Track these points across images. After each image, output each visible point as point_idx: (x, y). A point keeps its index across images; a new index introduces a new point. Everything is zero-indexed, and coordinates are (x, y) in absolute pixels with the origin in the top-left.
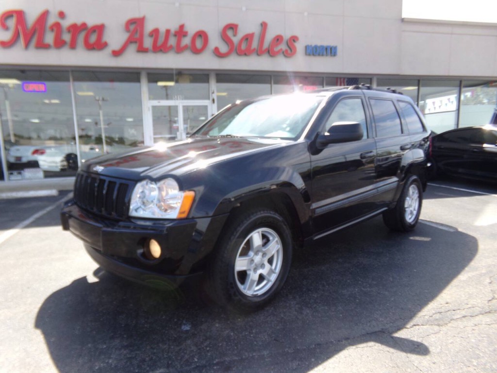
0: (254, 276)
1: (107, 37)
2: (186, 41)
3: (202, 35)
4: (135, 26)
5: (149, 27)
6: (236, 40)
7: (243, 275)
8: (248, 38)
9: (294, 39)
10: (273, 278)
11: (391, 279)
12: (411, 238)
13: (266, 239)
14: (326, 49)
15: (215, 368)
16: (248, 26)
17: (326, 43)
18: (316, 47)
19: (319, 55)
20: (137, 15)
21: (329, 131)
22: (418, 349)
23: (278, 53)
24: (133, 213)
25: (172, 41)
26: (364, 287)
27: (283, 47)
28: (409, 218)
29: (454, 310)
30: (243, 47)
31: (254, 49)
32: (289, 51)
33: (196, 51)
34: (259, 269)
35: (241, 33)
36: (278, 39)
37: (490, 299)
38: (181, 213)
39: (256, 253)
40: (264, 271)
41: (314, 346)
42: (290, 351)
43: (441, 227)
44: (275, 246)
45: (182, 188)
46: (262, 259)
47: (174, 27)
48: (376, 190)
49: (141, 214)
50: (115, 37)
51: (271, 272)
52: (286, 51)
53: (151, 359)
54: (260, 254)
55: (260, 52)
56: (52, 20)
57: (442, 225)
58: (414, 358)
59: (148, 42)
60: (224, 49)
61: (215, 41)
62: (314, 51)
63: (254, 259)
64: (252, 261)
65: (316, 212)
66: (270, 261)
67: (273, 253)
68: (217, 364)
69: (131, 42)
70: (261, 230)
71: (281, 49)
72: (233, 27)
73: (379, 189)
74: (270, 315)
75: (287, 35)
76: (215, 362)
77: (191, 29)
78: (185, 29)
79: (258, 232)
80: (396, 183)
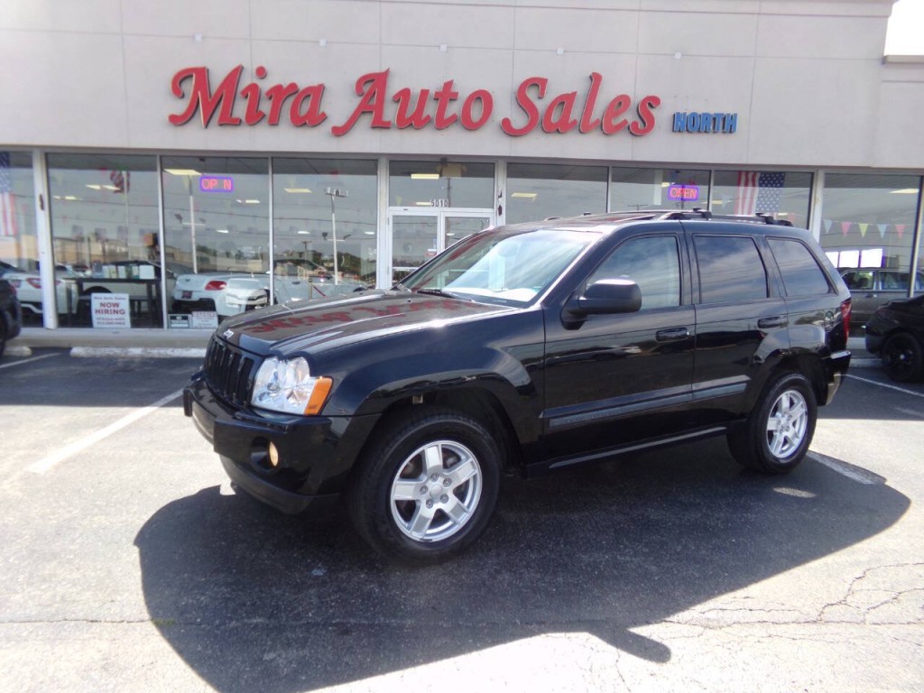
0: (427, 512)
1: (326, 107)
2: (454, 109)
3: (483, 97)
4: (372, 87)
5: (394, 87)
6: (541, 106)
7: (409, 509)
8: (565, 101)
9: (652, 102)
10: (464, 519)
11: (679, 548)
12: (779, 490)
13: (450, 458)
14: (714, 119)
15: (330, 628)
16: (566, 79)
17: (713, 109)
18: (694, 116)
19: (699, 131)
20: (376, 69)
21: (585, 296)
23: (619, 128)
24: (257, 402)
25: (431, 109)
26: (621, 555)
27: (630, 117)
28: (779, 451)
29: (751, 610)
30: (555, 118)
31: (575, 122)
32: (640, 125)
33: (471, 126)
34: (437, 502)
35: (553, 93)
36: (621, 103)
37: (833, 602)
38: (310, 407)
39: (434, 476)
40: (447, 507)
42: (445, 626)
43: (848, 474)
44: (468, 469)
45: (314, 372)
46: (442, 489)
47: (435, 86)
48: (691, 395)
49: (267, 403)
50: (339, 105)
51: (460, 510)
52: (635, 124)
53: (253, 605)
54: (440, 480)
55: (584, 127)
59: (390, 112)
60: (519, 121)
61: (505, 108)
62: (688, 124)
63: (427, 485)
64: (424, 489)
65: (551, 424)
66: (461, 493)
67: (463, 480)
68: (336, 625)
69: (363, 113)
70: (441, 443)
71: (625, 122)
72: (539, 84)
73: (695, 393)
74: (445, 574)
75: (637, 95)
76: (334, 622)
77: (464, 89)
78: (454, 89)
79: (437, 446)
80: (745, 384)
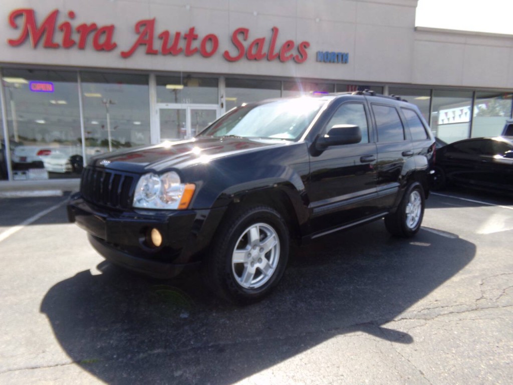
0: (251, 270)
1: (116, 39)
2: (196, 44)
3: (212, 39)
4: (145, 28)
5: (159, 29)
6: (246, 44)
7: (241, 268)
8: (259, 42)
9: (305, 45)
10: (270, 272)
11: (386, 279)
12: (412, 243)
13: (263, 234)
14: (338, 56)
15: (210, 350)
16: (259, 30)
17: (337, 50)
18: (327, 54)
19: (330, 62)
20: (146, 17)
21: (328, 134)
22: (403, 338)
23: (287, 58)
24: (137, 205)
25: (182, 44)
26: (358, 285)
27: (294, 52)
28: (411, 224)
29: (442, 307)
30: (254, 51)
31: (265, 54)
32: (300, 57)
33: (206, 55)
34: (256, 263)
35: (252, 37)
36: (289, 45)
37: (479, 298)
38: (182, 204)
39: (254, 247)
40: (261, 266)
41: (305, 334)
42: (281, 338)
43: (442, 234)
44: (272, 242)
45: (183, 181)
46: (259, 254)
47: (184, 30)
48: (376, 194)
49: (145, 205)
50: (125, 38)
51: (268, 266)
52: (297, 56)
53: (150, 341)
54: (258, 249)
55: (270, 57)
56: (61, 20)
57: (444, 232)
58: (398, 346)
59: (157, 45)
60: (234, 53)
61: (225, 45)
62: (325, 58)
63: (251, 252)
64: (249, 254)
65: (314, 212)
66: (268, 256)
67: (270, 248)
68: (212, 347)
69: (141, 44)
70: (258, 225)
71: (292, 55)
72: (243, 32)
73: (379, 193)
74: (265, 308)
75: (298, 41)
76: (210, 345)
77: (202, 33)
78: (195, 33)
79: (256, 227)
80: (397, 188)
